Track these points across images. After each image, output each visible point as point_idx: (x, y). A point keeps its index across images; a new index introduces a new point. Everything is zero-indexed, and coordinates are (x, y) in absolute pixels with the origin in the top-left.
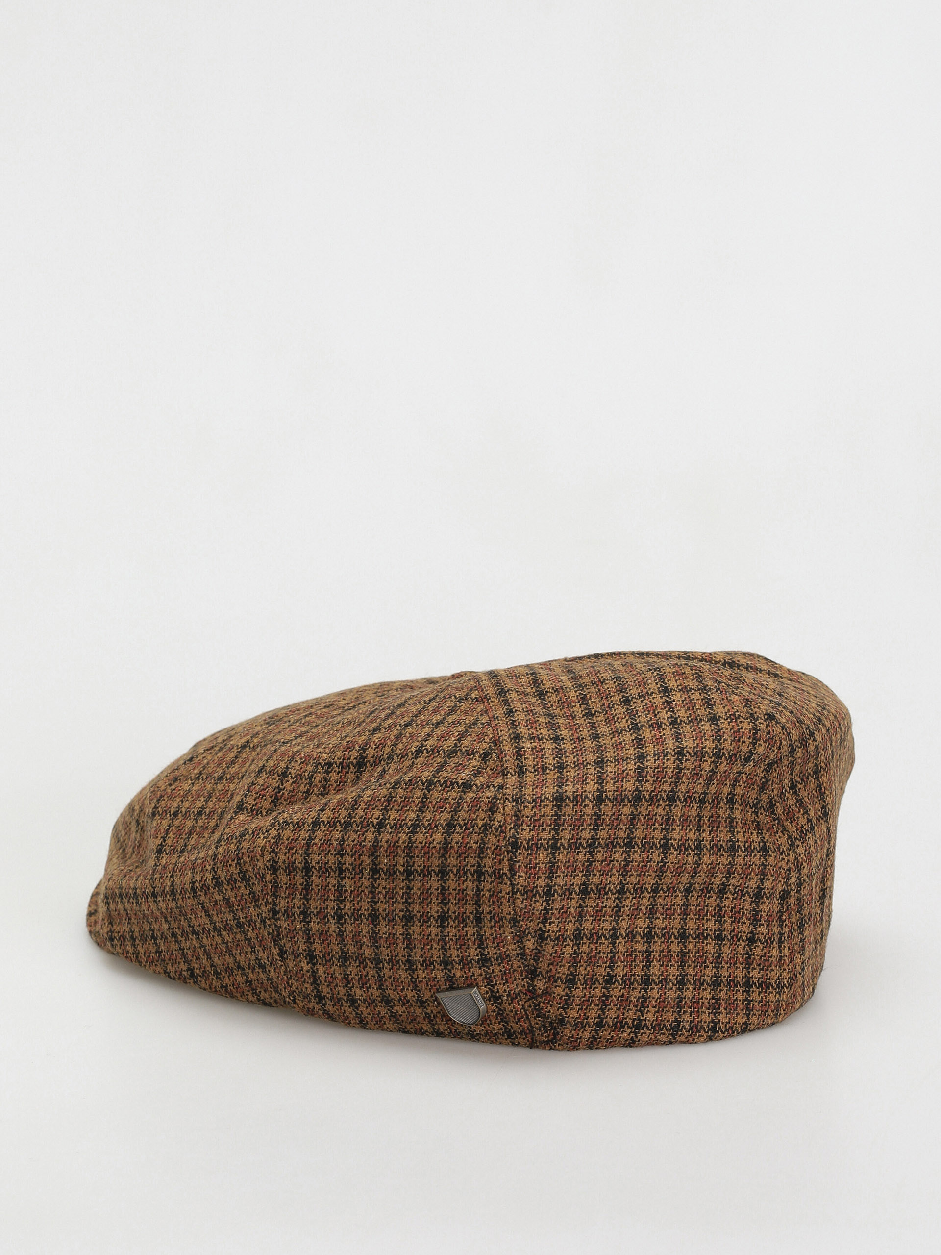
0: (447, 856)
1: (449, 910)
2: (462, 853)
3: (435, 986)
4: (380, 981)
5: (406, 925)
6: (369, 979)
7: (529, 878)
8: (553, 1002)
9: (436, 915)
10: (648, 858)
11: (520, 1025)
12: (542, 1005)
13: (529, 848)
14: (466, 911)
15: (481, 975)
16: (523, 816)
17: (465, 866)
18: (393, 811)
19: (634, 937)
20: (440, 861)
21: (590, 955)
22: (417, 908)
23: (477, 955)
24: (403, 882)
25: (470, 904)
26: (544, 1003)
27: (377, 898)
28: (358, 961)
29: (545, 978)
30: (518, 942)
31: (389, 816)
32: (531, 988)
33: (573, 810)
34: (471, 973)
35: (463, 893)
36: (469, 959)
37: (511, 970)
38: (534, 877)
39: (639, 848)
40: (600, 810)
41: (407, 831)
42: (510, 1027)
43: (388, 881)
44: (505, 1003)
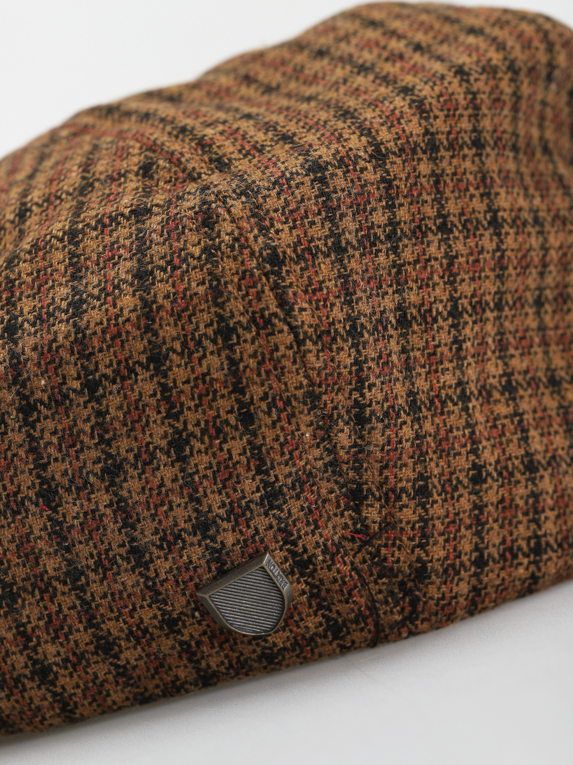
0: (156, 326)
1: (185, 423)
2: (183, 311)
3: (191, 579)
4: (87, 612)
5: (112, 484)
6: (65, 616)
7: (317, 308)
8: (401, 540)
9: (163, 443)
10: (477, 246)
11: (354, 602)
12: (383, 551)
13: (300, 258)
14: (218, 412)
15: (271, 527)
16: (268, 211)
17: (195, 330)
18: (24, 299)
19: (489, 394)
20: (145, 341)
21: (438, 438)
22: (124, 444)
23: (258, 490)
24: (86, 407)
25: (223, 396)
26: (386, 546)
27: (45, 455)
28: (37, 592)
29: (379, 499)
30: (323, 440)
31: (22, 309)
32: (359, 526)
33: (346, 180)
34: (251, 532)
35: (204, 382)
36: (243, 502)
37: (319, 502)
38: (325, 306)
39: (460, 232)
40: (388, 172)
41: (64, 317)
42: (335, 616)
43: (57, 417)
44: (322, 568)
